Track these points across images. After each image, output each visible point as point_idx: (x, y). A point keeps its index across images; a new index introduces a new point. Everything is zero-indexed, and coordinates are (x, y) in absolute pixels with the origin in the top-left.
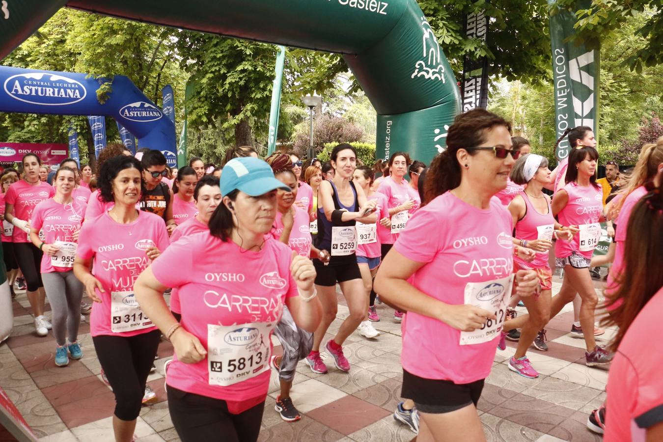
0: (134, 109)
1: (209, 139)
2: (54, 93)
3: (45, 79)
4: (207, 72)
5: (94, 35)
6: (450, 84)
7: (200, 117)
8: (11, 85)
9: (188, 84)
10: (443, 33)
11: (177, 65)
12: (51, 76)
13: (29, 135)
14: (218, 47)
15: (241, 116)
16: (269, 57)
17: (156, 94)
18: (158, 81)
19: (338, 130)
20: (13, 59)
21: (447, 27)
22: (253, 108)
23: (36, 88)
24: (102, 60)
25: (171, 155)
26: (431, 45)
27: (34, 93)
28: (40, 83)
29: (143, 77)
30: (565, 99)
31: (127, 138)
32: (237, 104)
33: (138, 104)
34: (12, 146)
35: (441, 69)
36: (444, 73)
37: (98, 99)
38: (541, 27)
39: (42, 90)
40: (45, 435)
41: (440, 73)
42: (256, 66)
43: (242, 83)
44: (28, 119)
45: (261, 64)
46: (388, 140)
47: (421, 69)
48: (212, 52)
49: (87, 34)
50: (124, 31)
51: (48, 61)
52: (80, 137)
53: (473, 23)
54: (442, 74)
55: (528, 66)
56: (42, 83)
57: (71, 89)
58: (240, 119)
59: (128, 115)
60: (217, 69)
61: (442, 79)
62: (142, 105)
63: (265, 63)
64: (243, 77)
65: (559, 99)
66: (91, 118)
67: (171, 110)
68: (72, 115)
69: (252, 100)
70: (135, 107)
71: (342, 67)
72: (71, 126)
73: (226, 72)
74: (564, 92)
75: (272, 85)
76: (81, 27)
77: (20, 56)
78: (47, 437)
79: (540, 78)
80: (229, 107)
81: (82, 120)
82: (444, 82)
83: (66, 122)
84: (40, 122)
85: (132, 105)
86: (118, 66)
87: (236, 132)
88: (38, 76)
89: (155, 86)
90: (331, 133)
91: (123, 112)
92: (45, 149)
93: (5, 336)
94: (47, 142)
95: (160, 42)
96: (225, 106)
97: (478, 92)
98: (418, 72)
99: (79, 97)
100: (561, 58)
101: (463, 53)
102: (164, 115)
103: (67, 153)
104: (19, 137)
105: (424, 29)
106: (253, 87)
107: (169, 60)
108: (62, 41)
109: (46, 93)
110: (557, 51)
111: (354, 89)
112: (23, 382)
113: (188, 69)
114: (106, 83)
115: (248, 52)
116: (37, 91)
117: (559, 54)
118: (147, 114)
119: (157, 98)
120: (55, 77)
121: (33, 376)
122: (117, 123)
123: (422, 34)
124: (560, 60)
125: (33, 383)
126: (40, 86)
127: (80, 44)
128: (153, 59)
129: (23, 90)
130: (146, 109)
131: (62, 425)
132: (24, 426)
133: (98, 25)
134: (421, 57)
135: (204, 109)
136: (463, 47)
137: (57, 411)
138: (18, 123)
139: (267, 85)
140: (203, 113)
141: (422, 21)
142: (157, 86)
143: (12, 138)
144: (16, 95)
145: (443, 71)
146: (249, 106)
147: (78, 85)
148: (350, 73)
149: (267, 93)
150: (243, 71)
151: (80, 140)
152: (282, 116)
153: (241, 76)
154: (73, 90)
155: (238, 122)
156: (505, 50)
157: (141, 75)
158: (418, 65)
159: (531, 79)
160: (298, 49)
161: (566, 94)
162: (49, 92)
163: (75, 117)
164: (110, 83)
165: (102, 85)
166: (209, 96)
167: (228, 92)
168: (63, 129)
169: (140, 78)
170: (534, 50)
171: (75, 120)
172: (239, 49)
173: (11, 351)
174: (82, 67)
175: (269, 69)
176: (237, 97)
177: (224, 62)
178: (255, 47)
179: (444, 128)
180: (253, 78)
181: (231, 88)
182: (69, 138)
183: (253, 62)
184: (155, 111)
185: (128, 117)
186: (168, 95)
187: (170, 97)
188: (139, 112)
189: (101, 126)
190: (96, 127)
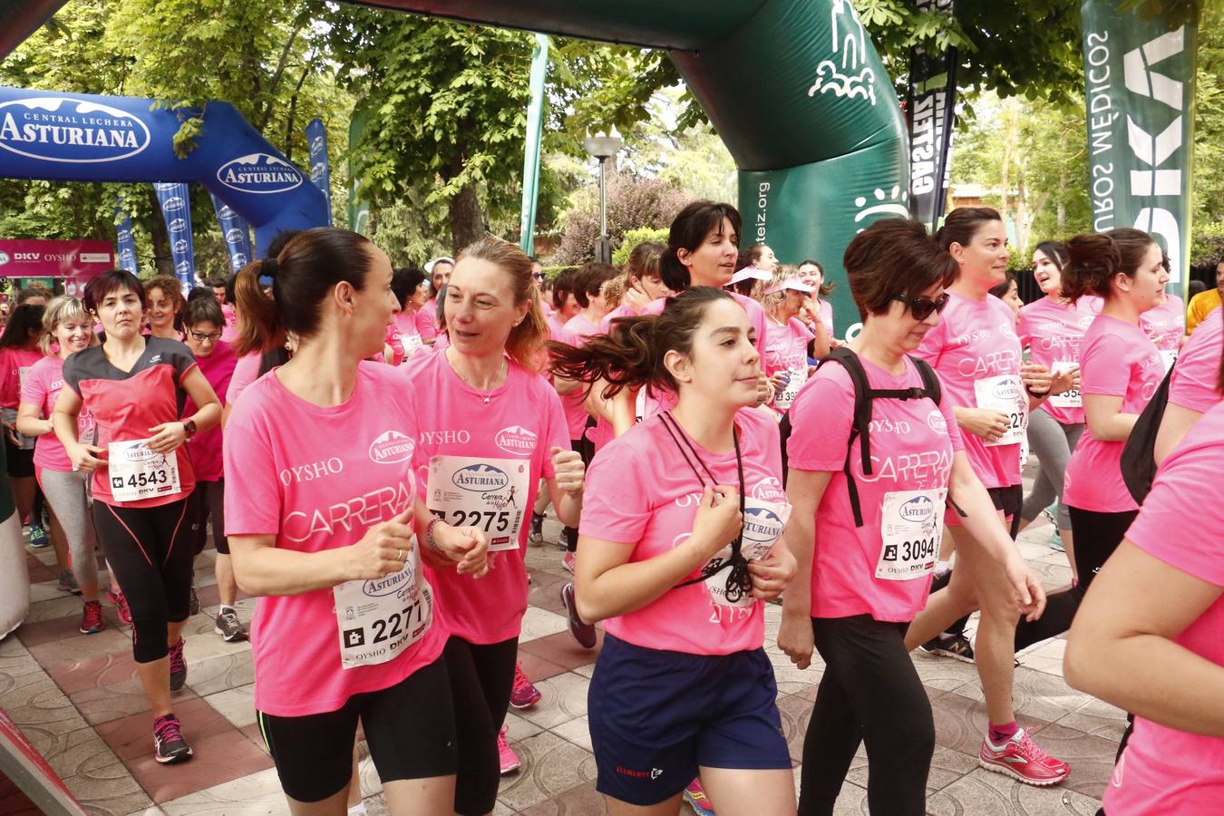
0: (246, 169)
1: (394, 227)
2: (84, 138)
3: (67, 110)
4: (390, 92)
5: (163, 20)
6: (886, 107)
7: (380, 181)
9: (355, 115)
10: (870, 2)
11: (330, 79)
12: (78, 104)
13: (34, 224)
14: (414, 40)
15: (462, 179)
16: (515, 59)
17: (289, 138)
18: (293, 113)
19: (650, 204)
22: (486, 162)
23: (49, 127)
24: (180, 72)
26: (848, 27)
27: (44, 139)
28: (56, 119)
29: (261, 105)
30: (1109, 133)
31: (234, 226)
32: (452, 155)
33: (253, 159)
35: (868, 76)
36: (875, 85)
37: (175, 148)
39: (61, 132)
41: (865, 84)
42: (489, 77)
43: (462, 112)
44: (31, 191)
45: (500, 73)
46: (761, 222)
47: (828, 78)
48: (400, 51)
49: (149, 19)
50: (224, 12)
51: (69, 74)
52: (137, 227)
54: (871, 87)
55: (1043, 65)
56: (60, 119)
57: (118, 129)
58: (460, 184)
59: (234, 181)
60: (413, 85)
61: (869, 98)
62: (262, 160)
63: (507, 73)
64: (463, 102)
65: (1094, 135)
66: (161, 187)
67: (324, 168)
68: (122, 181)
69: (483, 147)
70: (247, 165)
71: (666, 76)
72: (119, 206)
73: (429, 90)
74: (1107, 120)
75: (526, 117)
77: (12, 65)
79: (1068, 89)
80: (436, 161)
81: (141, 193)
82: (874, 103)
83: (108, 198)
84: (56, 198)
85: (242, 161)
86: (213, 83)
87: (451, 213)
88: (52, 104)
89: (286, 123)
90: (638, 211)
91: (224, 174)
92: (67, 251)
93: (15, 624)
94: (72, 238)
95: (294, 34)
96: (429, 160)
97: (939, 122)
98: (823, 84)
99: (135, 145)
100: (1102, 51)
101: (912, 42)
102: (307, 180)
103: (112, 258)
104: (15, 228)
106: (484, 121)
107: (313, 69)
108: (96, 34)
109: (68, 139)
110: (1092, 39)
111: (689, 120)
112: (57, 713)
113: (353, 86)
114: (192, 120)
115: (475, 50)
116: (50, 134)
117: (1096, 42)
118: (271, 178)
119: (290, 145)
120: (86, 106)
121: (77, 701)
122: (212, 196)
123: (831, 4)
124: (1099, 55)
125: (77, 715)
126: (56, 124)
127: (134, 38)
128: (281, 69)
129: (22, 133)
130: (270, 168)
131: (142, 797)
134: (828, 54)
135: (390, 165)
136: (911, 29)
137: (130, 770)
138: (12, 200)
139: (513, 117)
140: (386, 173)
142: (291, 121)
144: (9, 142)
145: (871, 80)
146: (478, 159)
147: (133, 121)
148: (681, 88)
149: (514, 131)
150: (466, 88)
151: (137, 232)
152: (544, 177)
153: (461, 98)
154: (122, 132)
155: (457, 190)
156: (993, 35)
157: (257, 100)
158: (823, 69)
159: (1048, 92)
160: (576, 42)
161: (1110, 122)
162: (75, 136)
163: (127, 186)
164: (200, 121)
165: (185, 124)
166: (395, 140)
167: (434, 131)
168: (102, 211)
169: (256, 105)
170: (1056, 31)
171: (127, 192)
172: (454, 44)
173: (27, 653)
174: (139, 86)
175: (517, 84)
176: (454, 141)
177: (424, 72)
178: (487, 39)
179: (874, 196)
180: (484, 103)
181: (440, 123)
182: (116, 229)
183: (484, 69)
184: (287, 172)
185: (235, 185)
186: (317, 139)
187: (320, 144)
188: (256, 175)
189: (182, 204)
190: (172, 206)
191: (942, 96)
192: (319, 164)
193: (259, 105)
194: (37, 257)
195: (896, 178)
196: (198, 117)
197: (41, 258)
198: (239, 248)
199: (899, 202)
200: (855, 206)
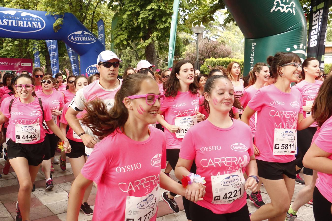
1: (127, 56)
2: (23, 24)
3: (18, 15)
4: (126, 11)
6: (299, 15)
7: (122, 41)
9: (114, 18)
11: (106, 6)
12: (21, 13)
13: (6, 53)
15: (150, 41)
17: (92, 26)
18: (93, 17)
19: (214, 50)
22: (158, 35)
23: (12, 20)
27: (10, 24)
28: (14, 18)
29: (83, 14)
31: (73, 55)
32: (147, 32)
33: (80, 32)
35: (293, 4)
37: (54, 28)
39: (16, 22)
41: (291, 7)
42: (160, 6)
43: (150, 18)
44: (5, 42)
45: (163, 4)
46: (252, 56)
47: (278, 5)
52: (41, 54)
54: (294, 8)
57: (35, 21)
58: (149, 42)
59: (73, 40)
60: (134, 8)
61: (293, 12)
62: (83, 33)
63: (166, 4)
66: (48, 41)
67: (103, 36)
68: (36, 39)
69: (157, 30)
70: (78, 35)
71: (220, 6)
72: (35, 47)
73: (139, 10)
75: (171, 19)
80: (141, 34)
81: (42, 43)
82: (294, 14)
83: (31, 44)
84: (14, 44)
85: (76, 33)
86: (66, 6)
87: (146, 52)
88: (13, 13)
89: (91, 20)
90: (210, 52)
91: (70, 37)
92: (17, 62)
94: (19, 58)
96: (139, 34)
98: (276, 8)
99: (40, 27)
102: (98, 40)
103: (32, 65)
106: (157, 21)
109: (18, 25)
111: (228, 21)
113: (114, 9)
114: (60, 19)
116: (12, 23)
118: (86, 39)
119: (92, 28)
120: (24, 14)
122: (66, 45)
126: (14, 19)
128: (89, 2)
130: (85, 36)
135: (124, 36)
139: (167, 19)
140: (124, 38)
142: (92, 20)
145: (294, 6)
146: (155, 34)
147: (40, 19)
148: (225, 10)
149: (167, 24)
150: (151, 10)
151: (41, 56)
152: (177, 40)
153: (150, 13)
154: (36, 23)
155: (148, 44)
157: (81, 12)
158: (276, 3)
162: (20, 24)
163: (38, 41)
164: (62, 19)
165: (57, 20)
166: (127, 27)
167: (140, 24)
168: (29, 49)
169: (81, 14)
171: (37, 42)
174: (42, 7)
175: (169, 8)
176: (147, 27)
177: (138, 4)
179: (293, 47)
180: (158, 15)
181: (143, 21)
182: (34, 55)
183: (158, 3)
184: (91, 37)
186: (101, 26)
187: (102, 28)
188: (81, 38)
189: (55, 47)
190: (51, 48)
191: (322, 11)
192: (101, 35)
193: (82, 14)
194: (7, 64)
195: (302, 41)
196: (61, 18)
198: (74, 62)
199: (302, 49)
200: (287, 51)
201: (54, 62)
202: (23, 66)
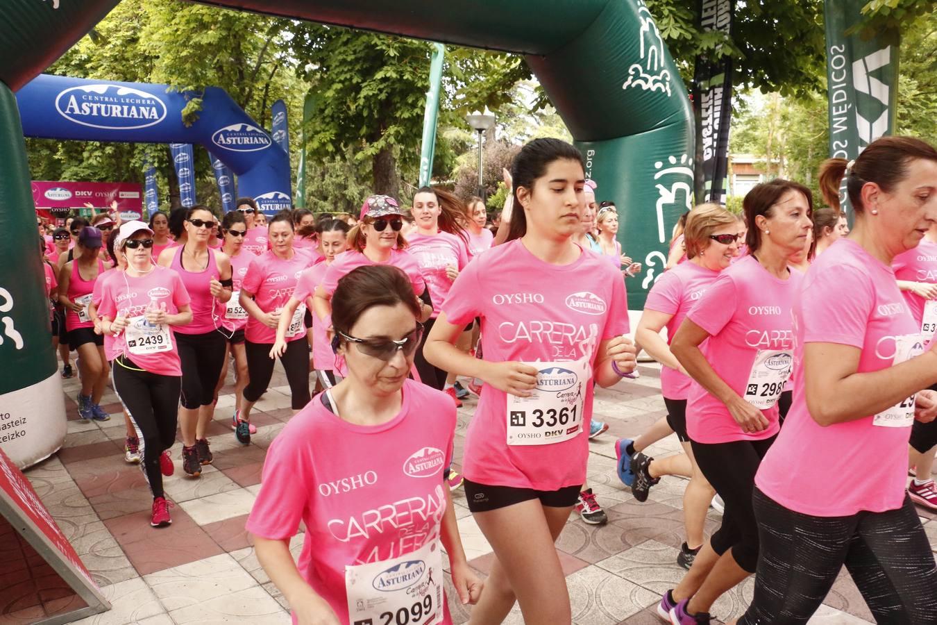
0: (232, 135)
1: (337, 176)
2: (122, 112)
3: (111, 93)
4: (333, 82)
5: (177, 30)
6: (678, 98)
7: (324, 144)
8: (64, 102)
9: (308, 98)
10: (668, 23)
11: (292, 72)
12: (118, 89)
13: (88, 172)
14: (349, 46)
15: (381, 143)
16: (419, 60)
17: (263, 113)
18: (266, 95)
20: (67, 65)
21: (674, 15)
22: (397, 132)
23: (99, 105)
24: (188, 66)
25: (284, 199)
26: (652, 41)
27: (95, 113)
28: (104, 99)
30: (844, 119)
31: (224, 175)
32: (375, 126)
33: (237, 127)
34: (66, 186)
35: (665, 75)
36: (670, 82)
37: (183, 120)
38: (812, 14)
39: (106, 108)
40: (109, 583)
41: (663, 81)
42: (402, 72)
43: (383, 96)
44: (88, 148)
45: (409, 69)
47: (637, 76)
48: (340, 53)
49: (167, 30)
50: (218, 25)
51: (114, 68)
52: (157, 174)
53: (712, 8)
54: (667, 83)
55: (792, 71)
56: (106, 99)
57: (145, 106)
58: (379, 147)
59: (224, 142)
61: (666, 91)
62: (244, 128)
63: (415, 69)
64: (383, 89)
65: (834, 119)
66: (173, 146)
67: (284, 135)
68: (146, 142)
69: (396, 121)
70: (233, 131)
71: (524, 73)
72: (146, 158)
73: (360, 81)
74: (843, 109)
75: (425, 100)
76: (159, 19)
77: (77, 62)
78: (111, 586)
79: (809, 89)
80: (364, 131)
81: (161, 150)
82: (669, 95)
83: (139, 153)
84: (103, 153)
85: (230, 128)
86: (210, 74)
87: (375, 166)
88: (101, 89)
89: (261, 102)
91: (217, 138)
92: (111, 190)
93: (56, 448)
94: (114, 181)
95: (269, 40)
96: (359, 129)
97: (718, 108)
98: (633, 81)
99: (156, 117)
100: (840, 59)
101: (698, 52)
102: (274, 142)
103: (141, 195)
104: (76, 174)
105: (641, 18)
106: (398, 103)
107: (281, 65)
108: (134, 40)
109: (111, 113)
110: (834, 50)
111: (541, 104)
112: (80, 510)
113: (308, 77)
114: (195, 100)
115: (392, 53)
116: (99, 110)
117: (836, 52)
118: (250, 141)
119: (264, 118)
120: (124, 90)
121: (93, 503)
122: (209, 154)
123: (639, 25)
124: (839, 62)
125: (93, 512)
126: (103, 102)
127: (158, 43)
128: (259, 64)
129: (81, 109)
130: (249, 134)
131: (131, 571)
132: (80, 571)
133: (183, 17)
134: (636, 59)
135: (329, 135)
136: (698, 43)
137: (124, 552)
138: (75, 155)
139: (417, 100)
140: (328, 139)
141: (639, 7)
142: (265, 101)
143: (66, 176)
144: (72, 115)
145: (668, 79)
146: (392, 129)
147: (155, 101)
148: (535, 82)
149: (417, 111)
150: (385, 79)
151: (158, 177)
152: (439, 143)
153: (382, 86)
154: (148, 108)
155: (377, 151)
156: (758, 49)
157: (241, 86)
158: (633, 70)
159: (795, 91)
160: (462, 48)
161: (845, 111)
162: (116, 111)
163: (153, 145)
164: (200, 100)
165: (189, 102)
166: (336, 115)
167: (363, 109)
168: (135, 162)
169: (240, 90)
170: (801, 48)
171: (151, 149)
172: (378, 48)
173: (63, 468)
174: (161, 76)
175: (421, 77)
176: (376, 116)
177: (358, 67)
178: (401, 45)
179: (669, 161)
180: (398, 90)
181: (367, 104)
182: (144, 175)
183: (398, 66)
184: (261, 137)
185: (224, 145)
186: (280, 114)
187: (282, 117)
188: (239, 139)
189: (187, 158)
190: (180, 159)
191: (719, 91)
192: (280, 131)
193: (243, 90)
194: (90, 194)
195: (684, 149)
196: (198, 97)
197: (93, 194)
198: (227, 190)
199: (686, 165)
200: (654, 168)
201: (186, 188)
202: (123, 199)
